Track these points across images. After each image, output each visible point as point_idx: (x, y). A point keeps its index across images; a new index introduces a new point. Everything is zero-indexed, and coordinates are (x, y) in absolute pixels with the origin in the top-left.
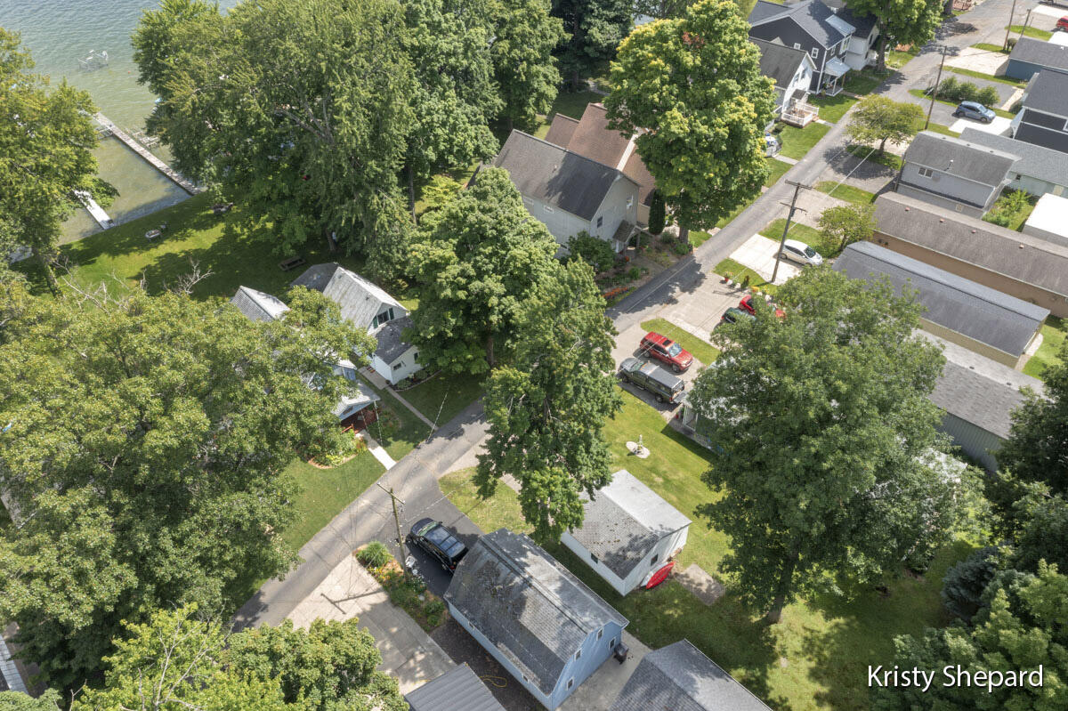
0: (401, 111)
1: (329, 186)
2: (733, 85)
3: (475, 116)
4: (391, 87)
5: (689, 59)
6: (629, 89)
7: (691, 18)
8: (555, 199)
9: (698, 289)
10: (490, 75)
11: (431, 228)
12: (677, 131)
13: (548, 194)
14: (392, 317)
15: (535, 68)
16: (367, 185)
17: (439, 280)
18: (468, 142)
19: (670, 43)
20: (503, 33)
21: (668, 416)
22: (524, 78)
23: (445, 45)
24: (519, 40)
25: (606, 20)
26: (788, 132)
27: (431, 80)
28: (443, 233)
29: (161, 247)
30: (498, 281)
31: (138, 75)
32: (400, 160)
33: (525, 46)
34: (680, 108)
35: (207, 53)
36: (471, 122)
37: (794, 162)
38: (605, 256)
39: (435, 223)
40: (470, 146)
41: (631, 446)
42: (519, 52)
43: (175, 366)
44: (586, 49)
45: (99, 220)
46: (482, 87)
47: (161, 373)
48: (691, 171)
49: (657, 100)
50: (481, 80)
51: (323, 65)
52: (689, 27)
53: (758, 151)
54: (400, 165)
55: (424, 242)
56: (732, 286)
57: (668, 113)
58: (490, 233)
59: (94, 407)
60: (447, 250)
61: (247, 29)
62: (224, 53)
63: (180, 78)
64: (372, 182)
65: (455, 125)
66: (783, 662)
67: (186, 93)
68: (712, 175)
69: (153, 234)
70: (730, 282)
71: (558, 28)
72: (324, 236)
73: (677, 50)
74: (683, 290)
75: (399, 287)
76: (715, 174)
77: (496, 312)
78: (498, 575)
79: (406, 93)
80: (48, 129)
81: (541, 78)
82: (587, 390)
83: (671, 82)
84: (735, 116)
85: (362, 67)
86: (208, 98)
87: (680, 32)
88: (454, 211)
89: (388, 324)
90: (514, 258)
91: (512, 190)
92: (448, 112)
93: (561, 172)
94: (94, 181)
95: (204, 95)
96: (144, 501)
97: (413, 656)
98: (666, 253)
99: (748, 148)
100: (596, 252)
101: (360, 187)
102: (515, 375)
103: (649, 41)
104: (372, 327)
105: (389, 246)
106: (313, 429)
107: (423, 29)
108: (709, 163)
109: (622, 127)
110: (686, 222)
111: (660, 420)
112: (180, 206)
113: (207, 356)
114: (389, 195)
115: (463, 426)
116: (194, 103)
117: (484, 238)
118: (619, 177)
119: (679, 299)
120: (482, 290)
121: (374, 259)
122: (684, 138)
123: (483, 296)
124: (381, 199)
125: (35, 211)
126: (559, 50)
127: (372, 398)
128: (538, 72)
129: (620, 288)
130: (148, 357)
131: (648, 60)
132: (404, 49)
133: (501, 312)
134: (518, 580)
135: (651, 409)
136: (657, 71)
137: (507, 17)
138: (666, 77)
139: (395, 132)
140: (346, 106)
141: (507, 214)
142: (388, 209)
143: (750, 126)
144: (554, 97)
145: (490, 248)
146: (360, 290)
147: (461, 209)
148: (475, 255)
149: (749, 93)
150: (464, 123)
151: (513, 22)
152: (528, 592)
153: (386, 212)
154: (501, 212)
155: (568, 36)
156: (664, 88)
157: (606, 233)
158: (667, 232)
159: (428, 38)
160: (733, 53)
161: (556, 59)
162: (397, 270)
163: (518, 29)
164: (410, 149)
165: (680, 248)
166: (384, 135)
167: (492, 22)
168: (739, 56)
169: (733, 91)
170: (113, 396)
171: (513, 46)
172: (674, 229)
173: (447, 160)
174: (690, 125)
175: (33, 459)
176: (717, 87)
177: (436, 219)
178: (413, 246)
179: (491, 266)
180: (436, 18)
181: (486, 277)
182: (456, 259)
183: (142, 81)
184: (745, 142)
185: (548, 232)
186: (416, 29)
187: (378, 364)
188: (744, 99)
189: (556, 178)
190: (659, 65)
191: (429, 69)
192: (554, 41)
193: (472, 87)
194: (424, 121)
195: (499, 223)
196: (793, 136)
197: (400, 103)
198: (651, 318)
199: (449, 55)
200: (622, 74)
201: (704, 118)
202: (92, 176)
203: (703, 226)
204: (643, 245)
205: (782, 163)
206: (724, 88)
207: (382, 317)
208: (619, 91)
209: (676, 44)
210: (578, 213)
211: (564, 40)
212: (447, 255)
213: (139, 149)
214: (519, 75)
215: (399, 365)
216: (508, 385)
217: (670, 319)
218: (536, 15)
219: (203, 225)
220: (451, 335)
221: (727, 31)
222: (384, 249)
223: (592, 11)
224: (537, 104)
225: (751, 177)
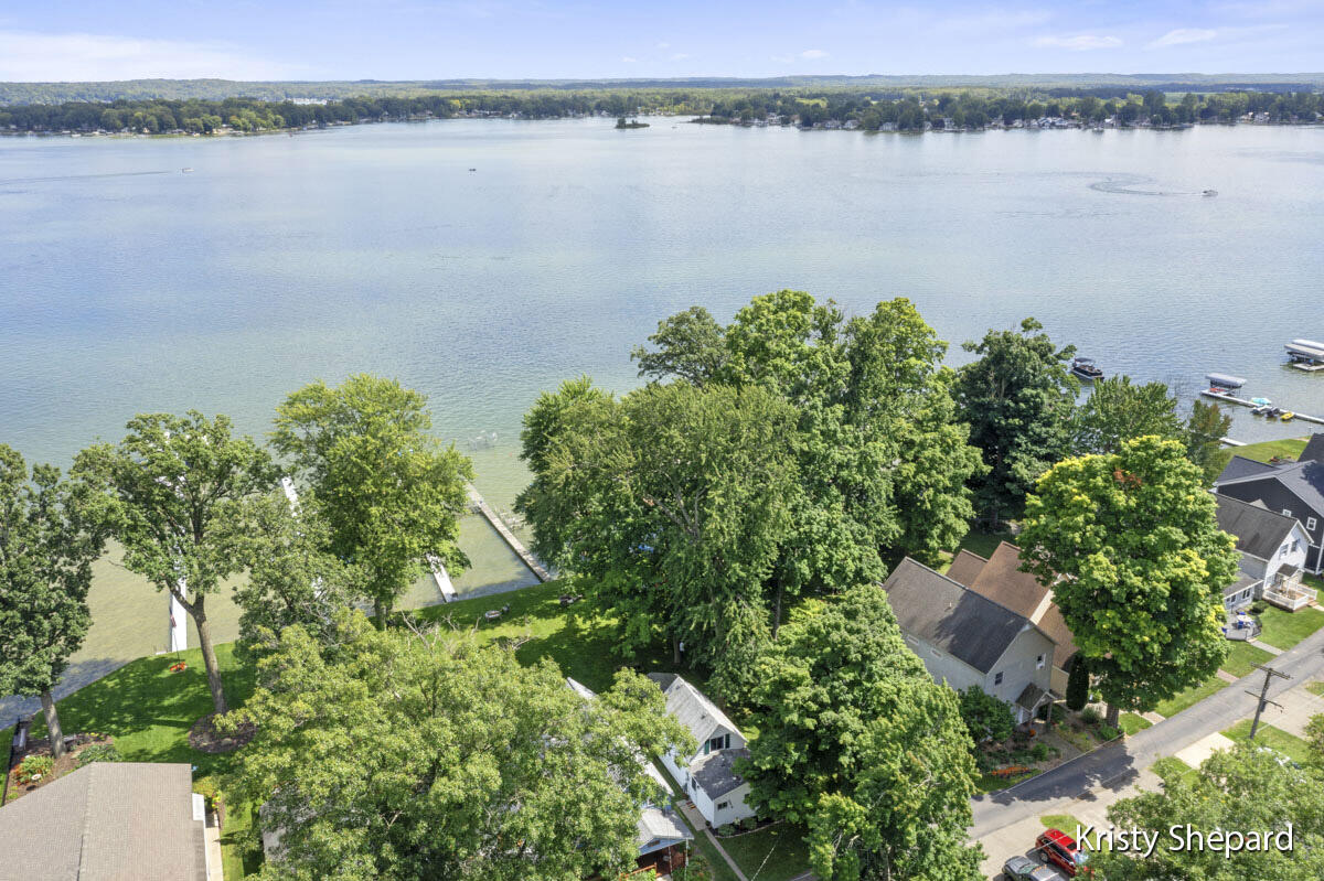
0: (778, 514)
1: (685, 584)
2: (1177, 534)
3: (862, 535)
4: (771, 487)
5: (1121, 499)
6: (1046, 525)
7: (1126, 455)
8: (946, 642)
9: (1125, 787)
10: (888, 496)
11: (789, 642)
12: (1100, 578)
13: (938, 636)
14: (728, 746)
15: (942, 497)
16: (727, 590)
17: (786, 701)
18: (849, 561)
19: (1099, 479)
20: (910, 455)
22: (929, 506)
23: (837, 456)
24: (927, 465)
25: (1035, 456)
26: (1273, 615)
27: (819, 491)
28: (803, 648)
29: (498, 629)
30: (856, 715)
31: (521, 450)
32: (769, 568)
33: (934, 472)
34: (1107, 553)
35: (591, 432)
36: (857, 542)
37: (1278, 652)
38: (1001, 720)
39: (794, 638)
40: (851, 566)
42: (925, 477)
43: (484, 718)
44: (1008, 485)
45: (444, 592)
46: (878, 509)
47: (467, 720)
48: (1119, 631)
49: (1078, 540)
50: (878, 501)
51: (703, 456)
52: (1124, 464)
53: (1211, 618)
54: (767, 574)
55: (777, 657)
57: (1091, 556)
58: (854, 656)
59: (396, 742)
60: (802, 669)
61: (635, 415)
62: (609, 435)
63: (560, 452)
64: (732, 587)
65: (836, 540)
67: (562, 466)
68: (1147, 639)
69: (493, 614)
71: (975, 458)
72: (670, 645)
73: (1106, 488)
74: (1105, 786)
75: (744, 716)
76: (1152, 638)
77: (849, 753)
79: (786, 496)
80: (426, 486)
81: (949, 509)
82: (938, 851)
83: (1098, 522)
84: (1180, 572)
85: (744, 464)
86: (582, 475)
87: (1111, 468)
88: (816, 625)
89: (722, 753)
90: (879, 692)
91: (887, 613)
92: (831, 526)
93: (957, 611)
94: (452, 548)
95: (579, 471)
96: (411, 866)
98: (1085, 735)
99: (1197, 613)
100: (991, 714)
101: (718, 590)
102: (848, 805)
103: (1075, 475)
104: (702, 752)
105: (740, 663)
106: (607, 828)
107: (815, 436)
108: (1143, 624)
109: (1037, 570)
110: (1116, 697)
112: (528, 590)
113: (517, 714)
114: (750, 605)
116: (567, 477)
117: (846, 662)
118: (1027, 627)
119: (1098, 795)
120: (835, 722)
121: (721, 675)
122: (1111, 588)
123: (835, 729)
124: (739, 607)
125: (390, 563)
126: (974, 482)
127: (684, 835)
128: (946, 501)
129: (1018, 768)
130: (459, 699)
131: (1072, 495)
132: (791, 451)
133: (854, 755)
136: (1081, 508)
137: (917, 438)
138: (1091, 515)
139: (768, 537)
140: (720, 501)
141: (878, 638)
142: (746, 619)
143: (1199, 586)
144: (964, 532)
145: (852, 674)
146: (697, 706)
147: (824, 624)
148: (833, 680)
149: (1200, 549)
150: (847, 540)
151: (922, 446)
153: (742, 623)
154: (870, 636)
155: (987, 469)
156: (1088, 528)
157: (1007, 693)
158: (1090, 710)
159: (820, 446)
160: (1177, 498)
161: (969, 491)
162: (743, 694)
163: (928, 453)
164: (782, 558)
165: (1106, 731)
166: (755, 538)
167: (897, 441)
168: (1187, 502)
169: (1177, 541)
170: (415, 735)
171: (920, 469)
172: (1101, 709)
173: (823, 579)
174: (1119, 573)
175: (322, 783)
176: (1156, 535)
177: (796, 634)
178: (763, 659)
179: (850, 697)
180: (832, 427)
181: (842, 708)
182: (809, 680)
183: (523, 457)
184: (1194, 606)
185: (924, 669)
186: (808, 435)
187: (700, 798)
188: (1193, 554)
189: (950, 618)
190: (1083, 501)
191: (815, 478)
192: (969, 472)
193: (865, 506)
194: (801, 530)
195: (867, 647)
196: (1279, 620)
197: (777, 506)
198: (1054, 812)
199: (840, 466)
200: (1040, 508)
201: (1138, 568)
202: (451, 543)
203: (1138, 707)
204: (1055, 720)
205: (1262, 651)
206: (1164, 537)
207: (715, 743)
208: (1035, 527)
209: (1106, 480)
210: (972, 662)
211: (982, 472)
212: (800, 674)
213: (502, 528)
214: (923, 502)
215: (725, 805)
216: (838, 817)
217: (1082, 818)
218: (950, 441)
219: (544, 614)
220: (790, 771)
221: (1172, 473)
222: (733, 665)
223: (1019, 445)
224: (942, 537)
225: (1203, 652)
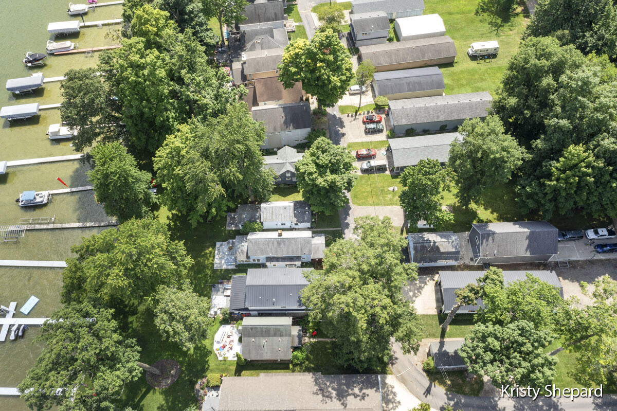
8: (291, 127)
9: (345, 124)
21: (388, 172)
41: (391, 189)
56: (352, 116)
66: (478, 212)
70: (350, 115)
74: (342, 128)
78: (426, 247)
83: (328, 69)
93: (286, 116)
97: (416, 284)
98: (321, 118)
111: (387, 175)
115: (346, 221)
119: (344, 132)
134: (432, 244)
135: (382, 174)
146: (279, 207)
152: (437, 244)
165: (323, 113)
187: (301, 225)
189: (286, 119)
210: (305, 127)
217: (351, 141)
